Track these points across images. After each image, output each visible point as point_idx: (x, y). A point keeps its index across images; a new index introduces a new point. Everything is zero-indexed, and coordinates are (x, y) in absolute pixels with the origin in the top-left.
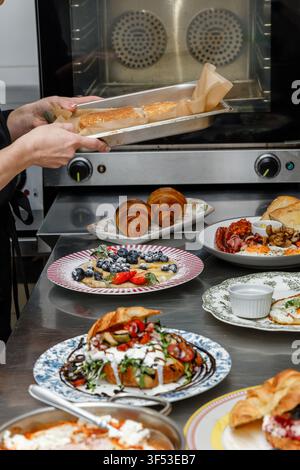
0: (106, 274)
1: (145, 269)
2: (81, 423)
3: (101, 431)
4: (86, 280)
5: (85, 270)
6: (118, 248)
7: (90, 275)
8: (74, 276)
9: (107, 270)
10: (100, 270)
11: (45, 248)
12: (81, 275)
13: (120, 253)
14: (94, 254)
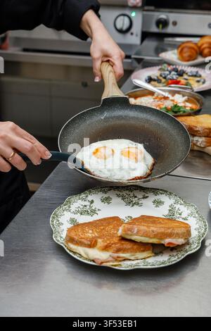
0: (163, 80)
1: (186, 79)
2: (155, 95)
3: (166, 98)
4: (153, 83)
5: (153, 77)
6: (174, 67)
7: (155, 80)
8: (146, 81)
9: (165, 78)
10: (161, 78)
11: (136, 64)
12: (150, 80)
13: (174, 70)
14: (160, 69)
